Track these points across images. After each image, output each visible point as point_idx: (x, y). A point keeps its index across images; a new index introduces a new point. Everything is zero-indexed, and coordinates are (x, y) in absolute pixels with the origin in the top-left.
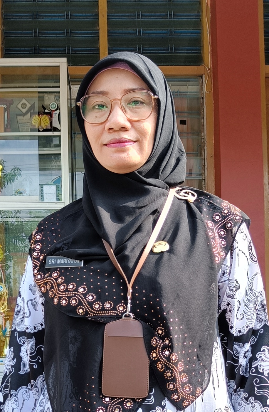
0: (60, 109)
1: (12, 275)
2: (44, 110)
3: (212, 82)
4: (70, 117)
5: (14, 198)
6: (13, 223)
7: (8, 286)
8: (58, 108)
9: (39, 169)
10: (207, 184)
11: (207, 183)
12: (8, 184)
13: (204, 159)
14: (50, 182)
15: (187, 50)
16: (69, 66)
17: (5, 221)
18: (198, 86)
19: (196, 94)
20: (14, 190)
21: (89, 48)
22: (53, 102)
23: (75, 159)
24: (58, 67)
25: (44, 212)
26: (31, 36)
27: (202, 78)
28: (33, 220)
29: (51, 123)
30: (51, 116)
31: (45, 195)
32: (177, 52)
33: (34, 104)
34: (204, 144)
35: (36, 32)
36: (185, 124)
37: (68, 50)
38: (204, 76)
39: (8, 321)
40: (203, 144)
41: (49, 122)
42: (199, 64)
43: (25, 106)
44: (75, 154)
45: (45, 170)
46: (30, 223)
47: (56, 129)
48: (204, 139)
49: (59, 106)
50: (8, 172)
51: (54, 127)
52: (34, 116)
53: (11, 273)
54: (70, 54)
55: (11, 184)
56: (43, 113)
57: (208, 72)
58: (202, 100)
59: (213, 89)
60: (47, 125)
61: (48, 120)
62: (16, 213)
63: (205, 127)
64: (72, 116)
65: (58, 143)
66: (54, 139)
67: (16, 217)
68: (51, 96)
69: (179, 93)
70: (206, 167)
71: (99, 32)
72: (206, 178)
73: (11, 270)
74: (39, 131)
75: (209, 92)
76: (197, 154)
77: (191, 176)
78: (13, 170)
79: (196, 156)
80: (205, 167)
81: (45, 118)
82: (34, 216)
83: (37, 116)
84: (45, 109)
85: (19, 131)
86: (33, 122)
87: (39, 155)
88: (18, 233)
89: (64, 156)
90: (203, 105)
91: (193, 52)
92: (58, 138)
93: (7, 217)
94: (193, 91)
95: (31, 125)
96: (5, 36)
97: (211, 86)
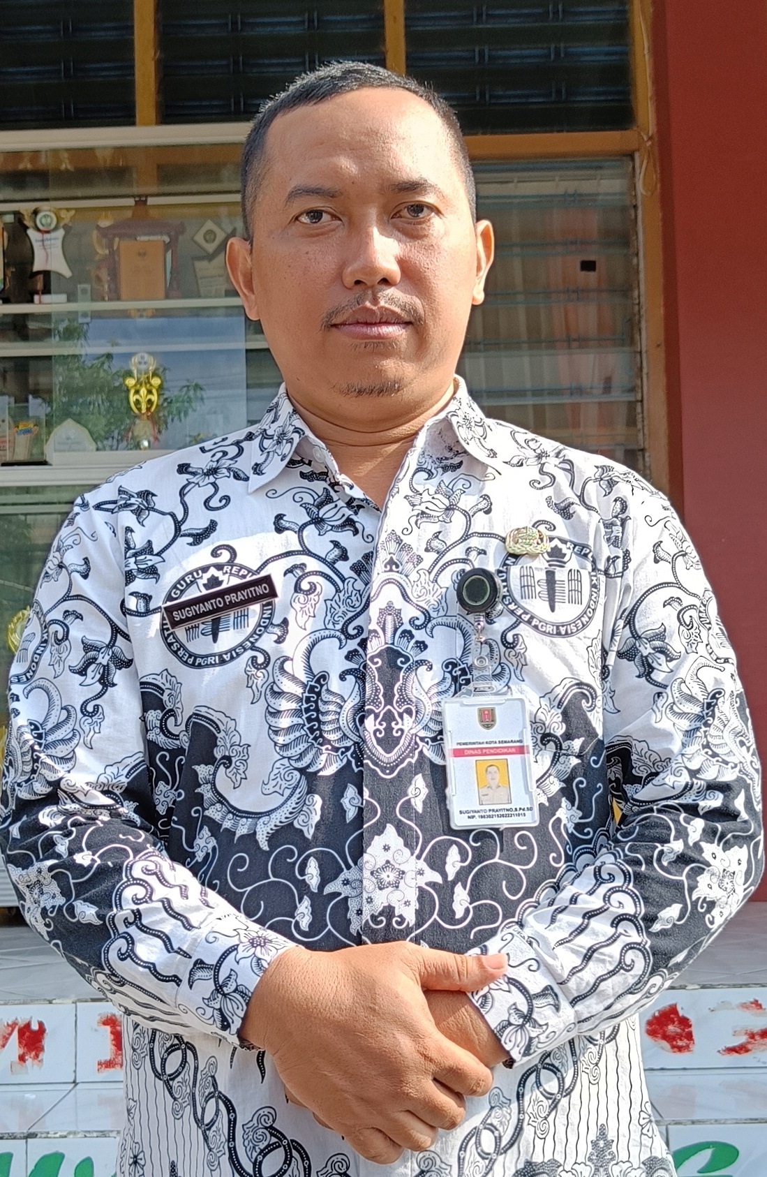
3: (657, 169)
9: (247, 384)
10: (647, 412)
11: (647, 409)
12: (172, 420)
13: (641, 352)
15: (598, 94)
18: (621, 180)
19: (618, 197)
26: (224, 74)
27: (633, 159)
32: (572, 99)
34: (640, 317)
35: (236, 63)
36: (593, 270)
38: (637, 156)
40: (636, 317)
42: (624, 127)
43: (212, 237)
45: (261, 386)
48: (639, 304)
50: (173, 393)
55: (180, 421)
57: (647, 145)
58: (632, 212)
59: (662, 187)
63: (642, 275)
69: (577, 198)
70: (645, 371)
72: (645, 397)
75: (649, 193)
76: (623, 340)
77: (609, 393)
79: (619, 345)
80: (641, 371)
85: (199, 296)
87: (247, 351)
90: (636, 223)
91: (609, 98)
94: (610, 191)
96: (165, 75)
97: (655, 177)
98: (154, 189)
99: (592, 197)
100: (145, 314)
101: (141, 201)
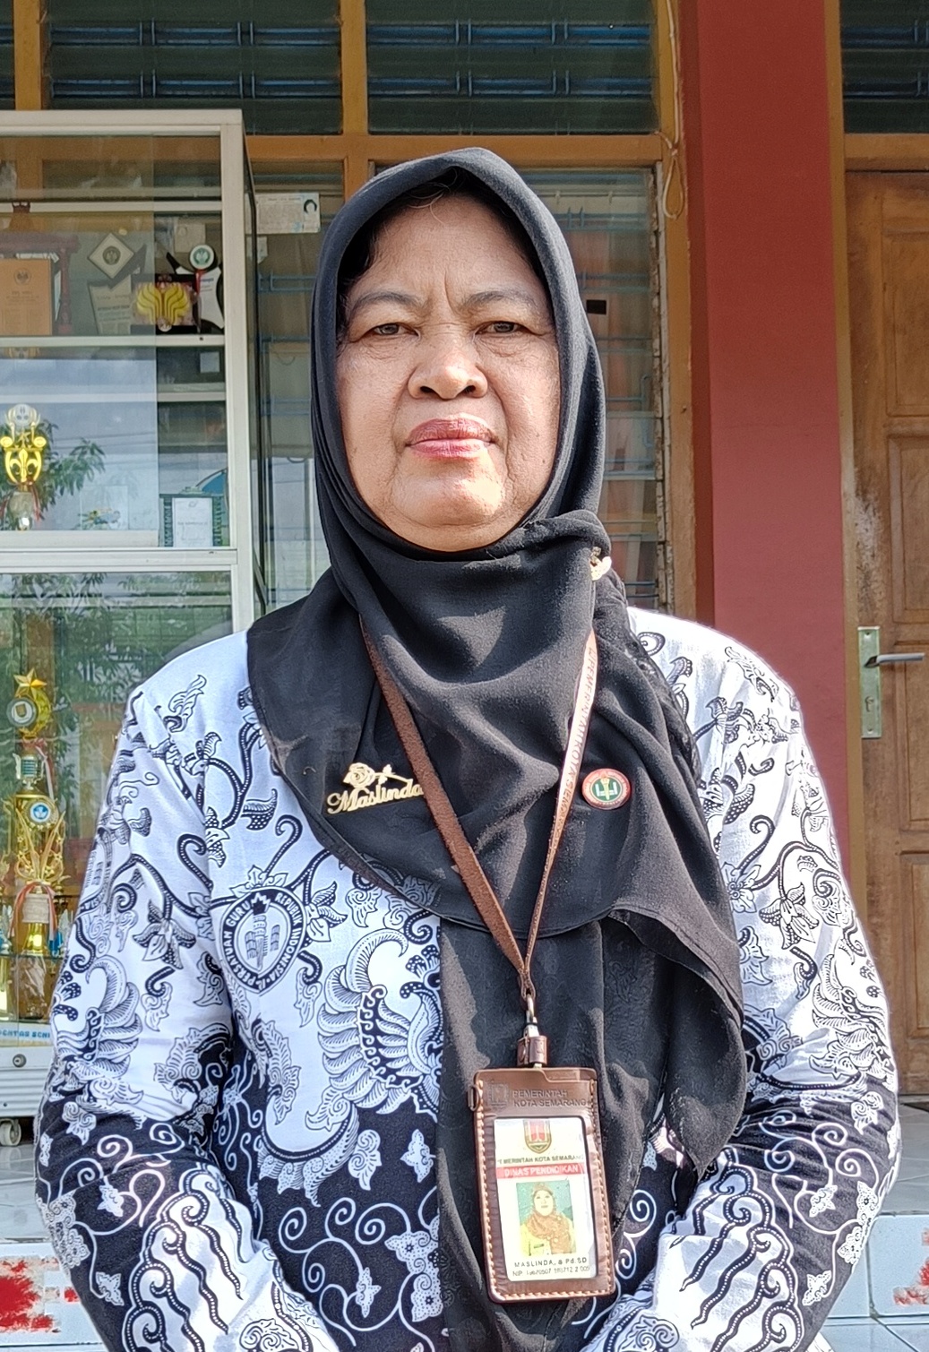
0: (221, 267)
1: (76, 771)
2: (175, 269)
3: (685, 184)
4: (252, 289)
5: (81, 535)
6: (78, 612)
7: (64, 804)
8: (217, 263)
9: (159, 447)
10: (671, 495)
11: (671, 490)
12: (62, 492)
13: (662, 419)
14: (194, 487)
15: (610, 87)
16: (247, 134)
17: (54, 606)
18: (640, 198)
19: (636, 219)
20: (81, 512)
21: (311, 79)
22: (201, 244)
23: (269, 416)
24: (216, 138)
25: (174, 578)
26: (132, 44)
27: (654, 172)
28: (140, 604)
29: (195, 309)
30: (196, 288)
31: (177, 529)
32: (578, 93)
33: (144, 249)
34: (661, 372)
35: (147, 31)
36: (604, 313)
37: (247, 85)
38: (659, 167)
39: (66, 911)
40: (658, 372)
41: (189, 306)
42: (646, 130)
43: (115, 257)
44: (269, 403)
45: (177, 450)
46: (132, 614)
47: (209, 328)
48: (660, 357)
49: (218, 256)
50: (63, 456)
51: (203, 321)
52: (142, 288)
53: (71, 766)
54: (251, 97)
55: (72, 494)
56: (170, 278)
57: (673, 154)
58: (653, 239)
59: (689, 206)
60: (183, 314)
61: (186, 298)
62: (88, 582)
63: (664, 320)
64: (260, 289)
65: (217, 369)
66: (203, 356)
67: (90, 595)
68: (195, 225)
69: (583, 220)
70: (667, 442)
71: (340, 33)
72: (667, 475)
73: (72, 758)
74: (159, 332)
75: (674, 216)
76: (640, 402)
77: (623, 469)
78: (80, 451)
79: (635, 409)
80: (663, 443)
81: (176, 292)
82: (144, 591)
83: (152, 286)
84: (175, 265)
85: (97, 333)
86: (139, 307)
87: (160, 405)
88: (94, 644)
89: (235, 409)
90: (658, 254)
91: (626, 92)
92: (216, 355)
93: (59, 596)
94: (625, 212)
95: (134, 315)
96: (54, 44)
97: (683, 195)
98: (39, 193)
99: (602, 219)
100: (26, 354)
101: (22, 206)
